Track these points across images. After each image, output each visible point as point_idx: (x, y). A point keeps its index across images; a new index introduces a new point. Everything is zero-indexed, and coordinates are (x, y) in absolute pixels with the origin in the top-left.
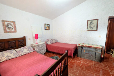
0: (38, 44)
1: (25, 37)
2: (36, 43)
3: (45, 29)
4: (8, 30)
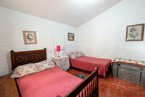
0: (60, 58)
1: (45, 49)
2: (58, 57)
4: (28, 42)
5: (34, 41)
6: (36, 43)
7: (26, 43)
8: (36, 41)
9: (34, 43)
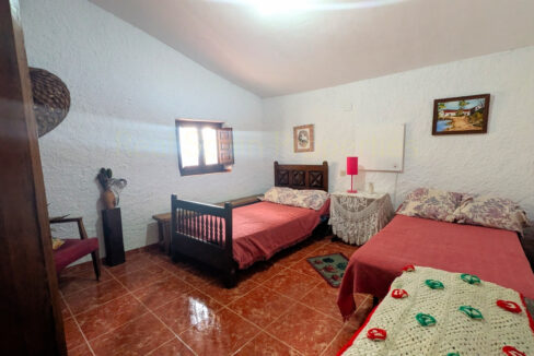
1: (325, 163)
3: (435, 132)
4: (300, 147)
5: (308, 146)
6: (312, 149)
7: (296, 151)
8: (312, 144)
9: (308, 150)
